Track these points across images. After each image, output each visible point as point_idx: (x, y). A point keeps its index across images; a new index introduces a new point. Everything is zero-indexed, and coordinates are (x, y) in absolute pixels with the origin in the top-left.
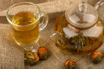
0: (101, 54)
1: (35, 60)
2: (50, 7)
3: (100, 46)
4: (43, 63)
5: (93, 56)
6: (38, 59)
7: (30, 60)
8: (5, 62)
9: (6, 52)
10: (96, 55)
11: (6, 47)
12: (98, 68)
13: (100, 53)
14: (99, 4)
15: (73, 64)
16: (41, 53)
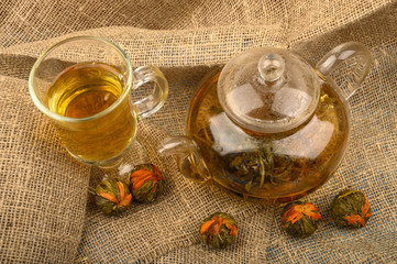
0: (312, 214)
1: (115, 204)
2: (181, 46)
3: (322, 184)
4: (143, 212)
5: (288, 216)
6: (126, 202)
7: (103, 202)
8: (22, 207)
9: (28, 177)
10: (295, 215)
11: (30, 162)
12: (298, 252)
13: (312, 207)
14: (337, 55)
15: (222, 233)
16: (138, 185)
